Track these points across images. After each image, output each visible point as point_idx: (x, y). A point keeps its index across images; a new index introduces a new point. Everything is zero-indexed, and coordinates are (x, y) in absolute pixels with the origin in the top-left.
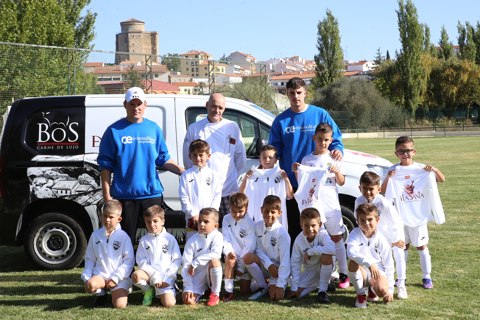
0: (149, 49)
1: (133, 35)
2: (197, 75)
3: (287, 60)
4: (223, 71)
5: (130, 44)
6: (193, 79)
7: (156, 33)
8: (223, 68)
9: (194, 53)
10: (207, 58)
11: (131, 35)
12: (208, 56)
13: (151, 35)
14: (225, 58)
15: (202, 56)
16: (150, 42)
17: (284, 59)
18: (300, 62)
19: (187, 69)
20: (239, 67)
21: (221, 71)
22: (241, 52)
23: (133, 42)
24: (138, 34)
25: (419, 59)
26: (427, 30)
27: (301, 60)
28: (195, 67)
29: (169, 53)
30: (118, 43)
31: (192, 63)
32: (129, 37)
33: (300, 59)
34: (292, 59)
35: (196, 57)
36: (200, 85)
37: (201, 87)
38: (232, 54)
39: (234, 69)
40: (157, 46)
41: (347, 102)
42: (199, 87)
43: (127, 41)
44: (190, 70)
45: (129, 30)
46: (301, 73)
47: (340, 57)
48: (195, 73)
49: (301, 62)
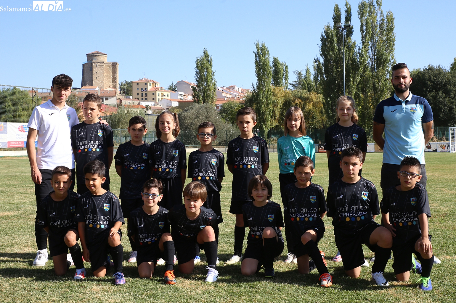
0: (110, 76)
1: (97, 65)
2: (146, 99)
3: (225, 89)
4: (168, 96)
5: (94, 72)
6: (141, 103)
7: (117, 64)
8: (168, 94)
9: (144, 80)
10: (155, 85)
11: (95, 65)
12: (155, 84)
13: (112, 65)
14: (173, 85)
15: (150, 84)
16: (111, 71)
17: (222, 88)
18: (236, 90)
19: (138, 94)
20: (183, 93)
21: (166, 96)
22: (186, 81)
23: (96, 70)
24: (101, 64)
25: (270, 91)
26: (286, 68)
27: (238, 89)
28: (144, 93)
29: (125, 81)
30: (84, 70)
31: (142, 89)
32: (93, 66)
33: (236, 88)
34: (229, 88)
35: (146, 84)
36: (146, 108)
37: (147, 109)
38: (178, 82)
39: (178, 95)
40: (117, 75)
41: (191, 124)
42: (145, 109)
43: (91, 69)
44: (140, 95)
45: (94, 61)
46: (226, 100)
47: (212, 88)
48: (144, 97)
49: (238, 91)
